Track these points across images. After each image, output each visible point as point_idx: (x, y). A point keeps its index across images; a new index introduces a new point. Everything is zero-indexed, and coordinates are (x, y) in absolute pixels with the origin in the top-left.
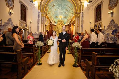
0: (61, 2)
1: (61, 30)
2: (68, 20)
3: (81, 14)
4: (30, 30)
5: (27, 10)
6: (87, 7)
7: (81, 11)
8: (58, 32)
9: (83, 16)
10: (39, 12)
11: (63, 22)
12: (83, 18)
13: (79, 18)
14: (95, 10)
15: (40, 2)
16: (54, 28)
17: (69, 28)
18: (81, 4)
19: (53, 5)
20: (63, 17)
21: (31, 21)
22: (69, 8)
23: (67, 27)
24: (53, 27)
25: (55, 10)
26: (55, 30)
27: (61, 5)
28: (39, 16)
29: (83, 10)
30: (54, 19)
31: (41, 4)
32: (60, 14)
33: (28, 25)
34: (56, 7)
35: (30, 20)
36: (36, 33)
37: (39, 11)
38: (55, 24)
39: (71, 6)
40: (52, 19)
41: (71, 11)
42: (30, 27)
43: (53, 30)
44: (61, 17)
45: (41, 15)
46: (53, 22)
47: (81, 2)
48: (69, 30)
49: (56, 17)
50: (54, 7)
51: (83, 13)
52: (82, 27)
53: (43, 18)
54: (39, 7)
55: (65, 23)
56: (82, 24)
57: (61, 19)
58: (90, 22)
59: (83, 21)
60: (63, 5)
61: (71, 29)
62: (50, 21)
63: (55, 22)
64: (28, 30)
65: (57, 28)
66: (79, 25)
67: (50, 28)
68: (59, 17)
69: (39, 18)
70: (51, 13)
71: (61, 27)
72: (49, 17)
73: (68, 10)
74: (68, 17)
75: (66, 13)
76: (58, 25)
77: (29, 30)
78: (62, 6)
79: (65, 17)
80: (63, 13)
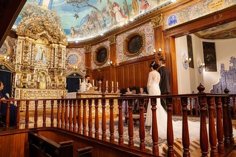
65: (19, 47)
76: (32, 31)
79: (78, 1)
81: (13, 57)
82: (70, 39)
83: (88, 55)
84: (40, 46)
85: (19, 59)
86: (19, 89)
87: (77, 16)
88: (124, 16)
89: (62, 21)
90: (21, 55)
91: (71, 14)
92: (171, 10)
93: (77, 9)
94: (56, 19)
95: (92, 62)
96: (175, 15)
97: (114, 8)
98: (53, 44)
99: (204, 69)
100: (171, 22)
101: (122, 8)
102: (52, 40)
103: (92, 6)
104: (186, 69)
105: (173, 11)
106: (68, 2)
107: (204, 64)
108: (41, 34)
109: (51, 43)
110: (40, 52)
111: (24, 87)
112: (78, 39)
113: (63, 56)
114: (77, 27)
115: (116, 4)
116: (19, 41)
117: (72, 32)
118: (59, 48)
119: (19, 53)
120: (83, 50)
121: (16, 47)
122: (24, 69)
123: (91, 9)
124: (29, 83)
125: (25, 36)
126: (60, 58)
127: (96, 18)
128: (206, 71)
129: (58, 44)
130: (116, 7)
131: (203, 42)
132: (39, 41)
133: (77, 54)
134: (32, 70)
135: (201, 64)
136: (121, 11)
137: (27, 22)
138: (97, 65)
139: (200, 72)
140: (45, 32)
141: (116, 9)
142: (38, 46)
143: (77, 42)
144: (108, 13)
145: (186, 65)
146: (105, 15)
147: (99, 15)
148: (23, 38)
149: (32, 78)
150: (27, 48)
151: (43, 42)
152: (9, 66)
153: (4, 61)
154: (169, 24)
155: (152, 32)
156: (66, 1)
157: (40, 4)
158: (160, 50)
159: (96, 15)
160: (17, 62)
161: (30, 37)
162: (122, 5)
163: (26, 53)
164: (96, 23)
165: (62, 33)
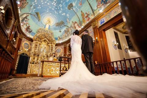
1: (44, 53)
8: (36, 58)
16: (23, 44)
24: (20, 40)
30: (29, 17)
32: (50, 10)
38: (29, 35)
43: (19, 49)
46: (25, 27)
55: (56, 39)
57: (47, 27)
65: (33, 45)
68: (45, 19)
71: (46, 46)
75: (71, 6)
76: (40, 38)
79: (60, 24)
80: (60, 9)
81: (30, 50)
82: (57, 42)
83: (65, 48)
84: (44, 45)
85: (33, 50)
86: (31, 64)
87: (60, 31)
88: (79, 27)
89: (54, 34)
90: (34, 49)
91: (58, 31)
92: (100, 17)
93: (60, 28)
94: (52, 34)
95: (67, 51)
96: (103, 18)
97: (75, 24)
98: (49, 44)
99: (129, 51)
100: (102, 23)
101: (78, 24)
102: (49, 42)
103: (66, 26)
104: (116, 49)
105: (102, 17)
106: (56, 26)
107: (128, 47)
108: (43, 40)
109: (48, 43)
110: (43, 47)
111: (33, 63)
112: (61, 42)
113: (54, 49)
114: (61, 36)
115: (76, 22)
116: (34, 42)
117: (59, 38)
118: (52, 45)
119: (33, 48)
120: (63, 46)
121: (32, 45)
122: (34, 55)
123: (66, 27)
124: (36, 62)
125: (36, 40)
126: (52, 50)
127: (68, 31)
128: (130, 51)
129: (51, 44)
130: (76, 24)
131: (126, 36)
132: (43, 43)
133: (60, 48)
134: (38, 56)
135: (126, 47)
136: (78, 25)
137: (38, 35)
138: (69, 52)
139: (127, 52)
140: (45, 39)
141: (76, 25)
142: (42, 45)
143: (60, 43)
144: (73, 27)
145: (116, 47)
146: (72, 29)
147: (69, 29)
148: (36, 41)
149: (38, 59)
150: (36, 45)
151: (45, 44)
152: (28, 54)
153: (25, 51)
154: (101, 24)
155: (92, 30)
156: (55, 26)
157: (45, 28)
158: (97, 38)
159: (68, 30)
160: (32, 52)
161: (38, 41)
162: (78, 22)
163: (36, 48)
164: (68, 33)
165: (54, 39)
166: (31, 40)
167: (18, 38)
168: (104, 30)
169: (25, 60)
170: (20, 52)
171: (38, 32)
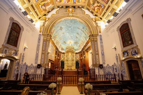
0: (70, 24)
1: (71, 59)
2: (79, 46)
3: (98, 38)
4: (23, 61)
5: (21, 31)
6: (106, 28)
7: (98, 33)
8: (67, 62)
9: (101, 39)
10: (40, 35)
11: (73, 49)
12: (101, 42)
13: (97, 42)
14: (119, 31)
15: (44, 23)
16: (61, 56)
17: (82, 57)
18: (97, 26)
19: (61, 27)
20: (72, 42)
21: (26, 47)
22: (81, 31)
23: (78, 55)
24: (60, 55)
25: (63, 33)
26: (63, 59)
27: (70, 27)
28: (39, 39)
29: (100, 32)
31: (44, 25)
32: (69, 39)
33: (19, 53)
34: (64, 30)
35: (25, 45)
36: (32, 64)
37: (41, 33)
38: (63, 51)
39: (83, 28)
40: (59, 45)
41: (83, 35)
42: (23, 56)
44: (70, 43)
45: (44, 38)
46: (61, 49)
47: (97, 23)
48: (82, 59)
49: (64, 42)
50: (61, 30)
51: (101, 36)
52: (103, 54)
53: (45, 42)
54: (41, 28)
55: (76, 50)
56: (102, 50)
57: (70, 45)
58: (114, 47)
59: (102, 46)
60: (73, 28)
61: (85, 57)
62: (56, 47)
63: (62, 49)
64: (18, 61)
65: (65, 56)
66: (98, 51)
67: (55, 57)
68: (68, 42)
69: (39, 42)
70: (57, 37)
71: (71, 55)
72: (55, 42)
73: (79, 33)
74: (80, 42)
75: (77, 37)
76: (68, 52)
77: (21, 60)
78: (71, 29)
79: (76, 43)
80: (73, 38)
81: (64, 59)
82: (76, 52)
83: (80, 55)
85: (65, 58)
86: (65, 65)
91: (76, 46)
106: (74, 44)
113: (75, 56)
114: (78, 48)
118: (73, 55)
122: (66, 60)
132: (70, 54)
142: (69, 55)
143: (78, 52)
148: (66, 54)
150: (66, 56)
165: (74, 51)
166: (64, 53)
167: (59, 55)
168: (88, 52)
169: (63, 63)
170: (61, 60)
171: (67, 48)
